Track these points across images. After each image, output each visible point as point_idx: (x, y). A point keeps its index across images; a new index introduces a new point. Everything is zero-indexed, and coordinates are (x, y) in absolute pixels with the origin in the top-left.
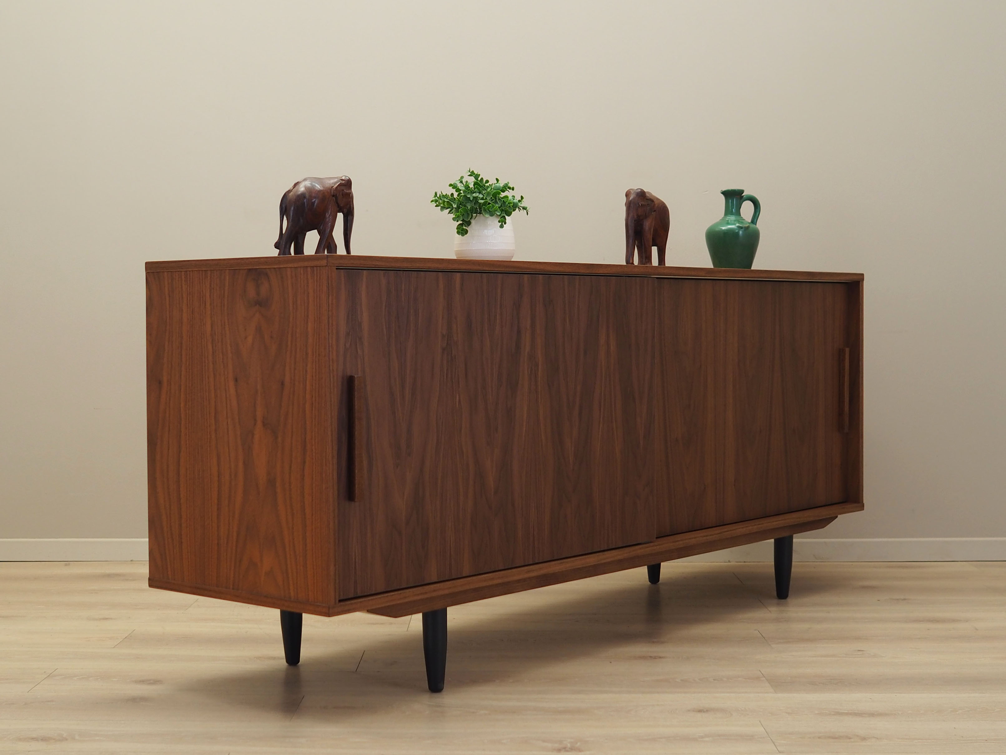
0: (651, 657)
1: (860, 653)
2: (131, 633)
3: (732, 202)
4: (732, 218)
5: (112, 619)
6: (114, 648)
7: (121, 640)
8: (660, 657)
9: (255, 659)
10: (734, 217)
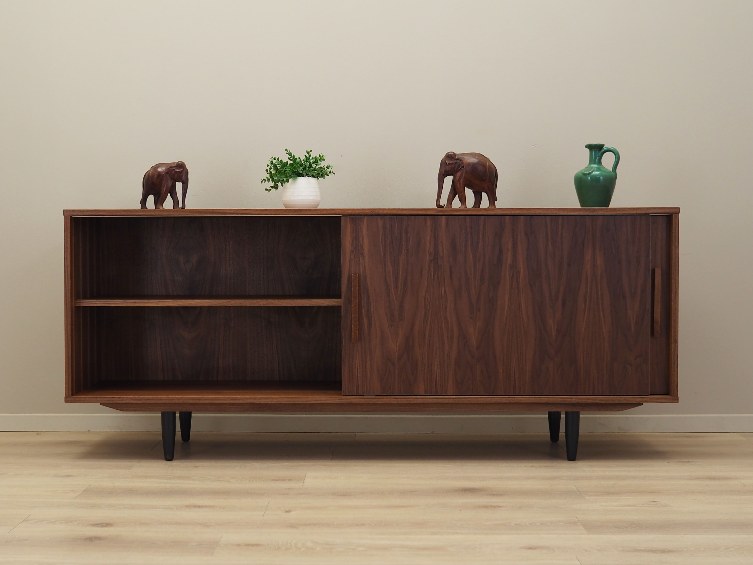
0: (491, 506)
1: (654, 503)
2: (88, 487)
3: (595, 155)
4: (595, 166)
5: (73, 476)
6: (75, 498)
7: (81, 493)
8: (499, 507)
9: (185, 507)
10: (596, 165)
